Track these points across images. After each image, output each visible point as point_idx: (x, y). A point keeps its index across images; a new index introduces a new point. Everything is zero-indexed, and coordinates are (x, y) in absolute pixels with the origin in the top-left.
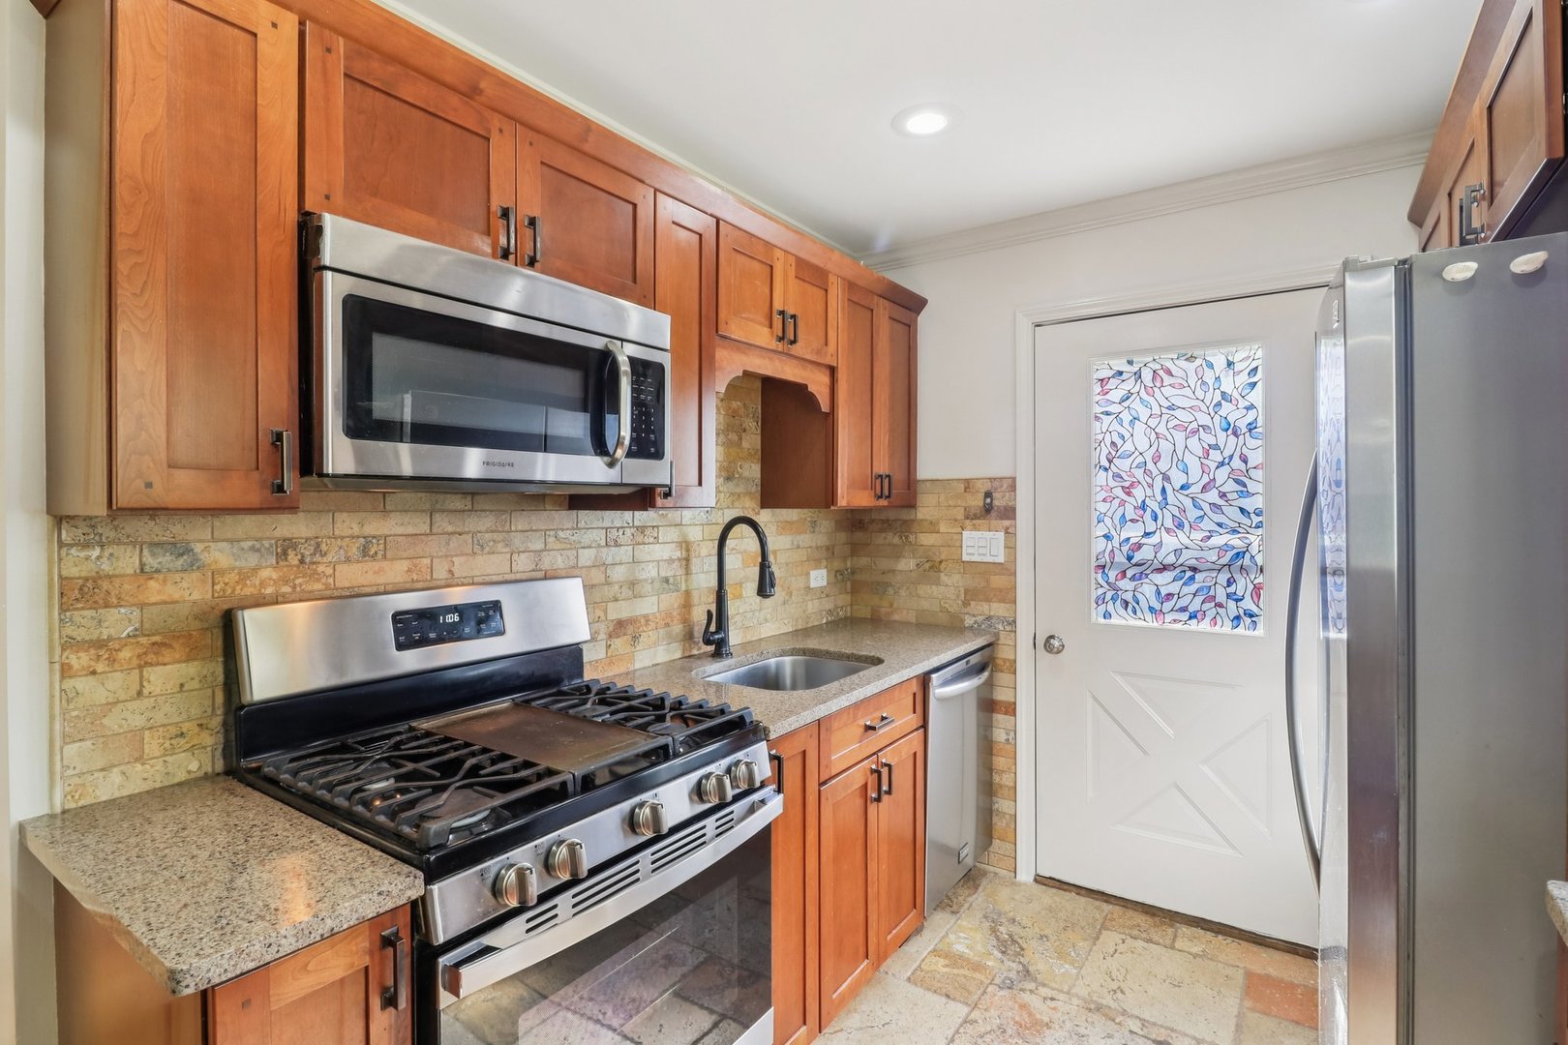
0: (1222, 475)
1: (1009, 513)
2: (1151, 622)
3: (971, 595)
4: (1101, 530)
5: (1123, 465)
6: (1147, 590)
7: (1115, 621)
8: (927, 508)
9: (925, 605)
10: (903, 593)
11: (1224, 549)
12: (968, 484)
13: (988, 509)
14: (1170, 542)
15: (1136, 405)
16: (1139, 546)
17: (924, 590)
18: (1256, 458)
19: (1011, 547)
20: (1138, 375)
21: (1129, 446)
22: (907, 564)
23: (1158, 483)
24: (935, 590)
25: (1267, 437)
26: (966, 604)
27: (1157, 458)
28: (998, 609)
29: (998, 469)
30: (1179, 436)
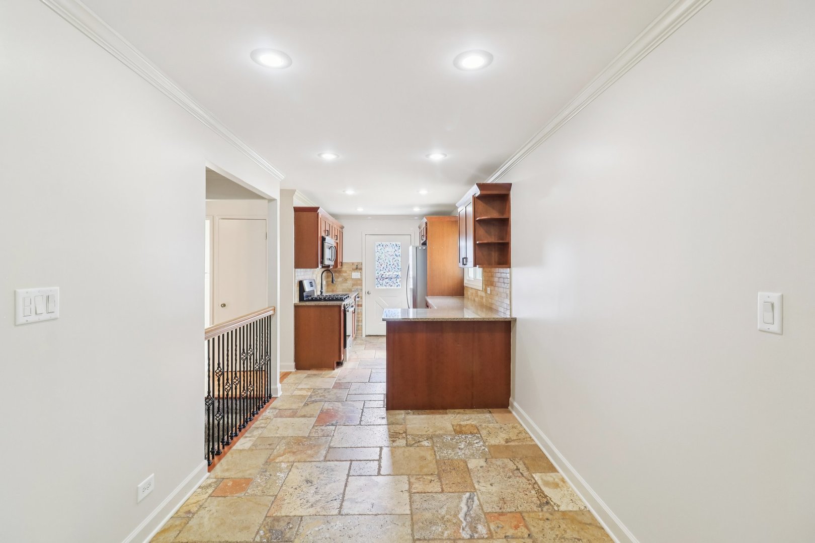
0: (395, 263)
1: (361, 269)
2: (385, 288)
3: (354, 285)
4: (377, 272)
5: (380, 261)
6: (384, 282)
7: (379, 288)
8: (345, 268)
9: (344, 287)
10: (339, 285)
11: (396, 275)
12: (353, 264)
13: (357, 268)
14: (388, 274)
15: (382, 250)
16: (383, 275)
17: (344, 284)
18: (400, 260)
19: (361, 275)
20: (383, 246)
21: (381, 258)
22: (340, 279)
23: (386, 264)
24: (346, 284)
25: (401, 257)
26: (353, 287)
27: (386, 260)
28: (359, 287)
29: (359, 261)
30: (389, 256)
